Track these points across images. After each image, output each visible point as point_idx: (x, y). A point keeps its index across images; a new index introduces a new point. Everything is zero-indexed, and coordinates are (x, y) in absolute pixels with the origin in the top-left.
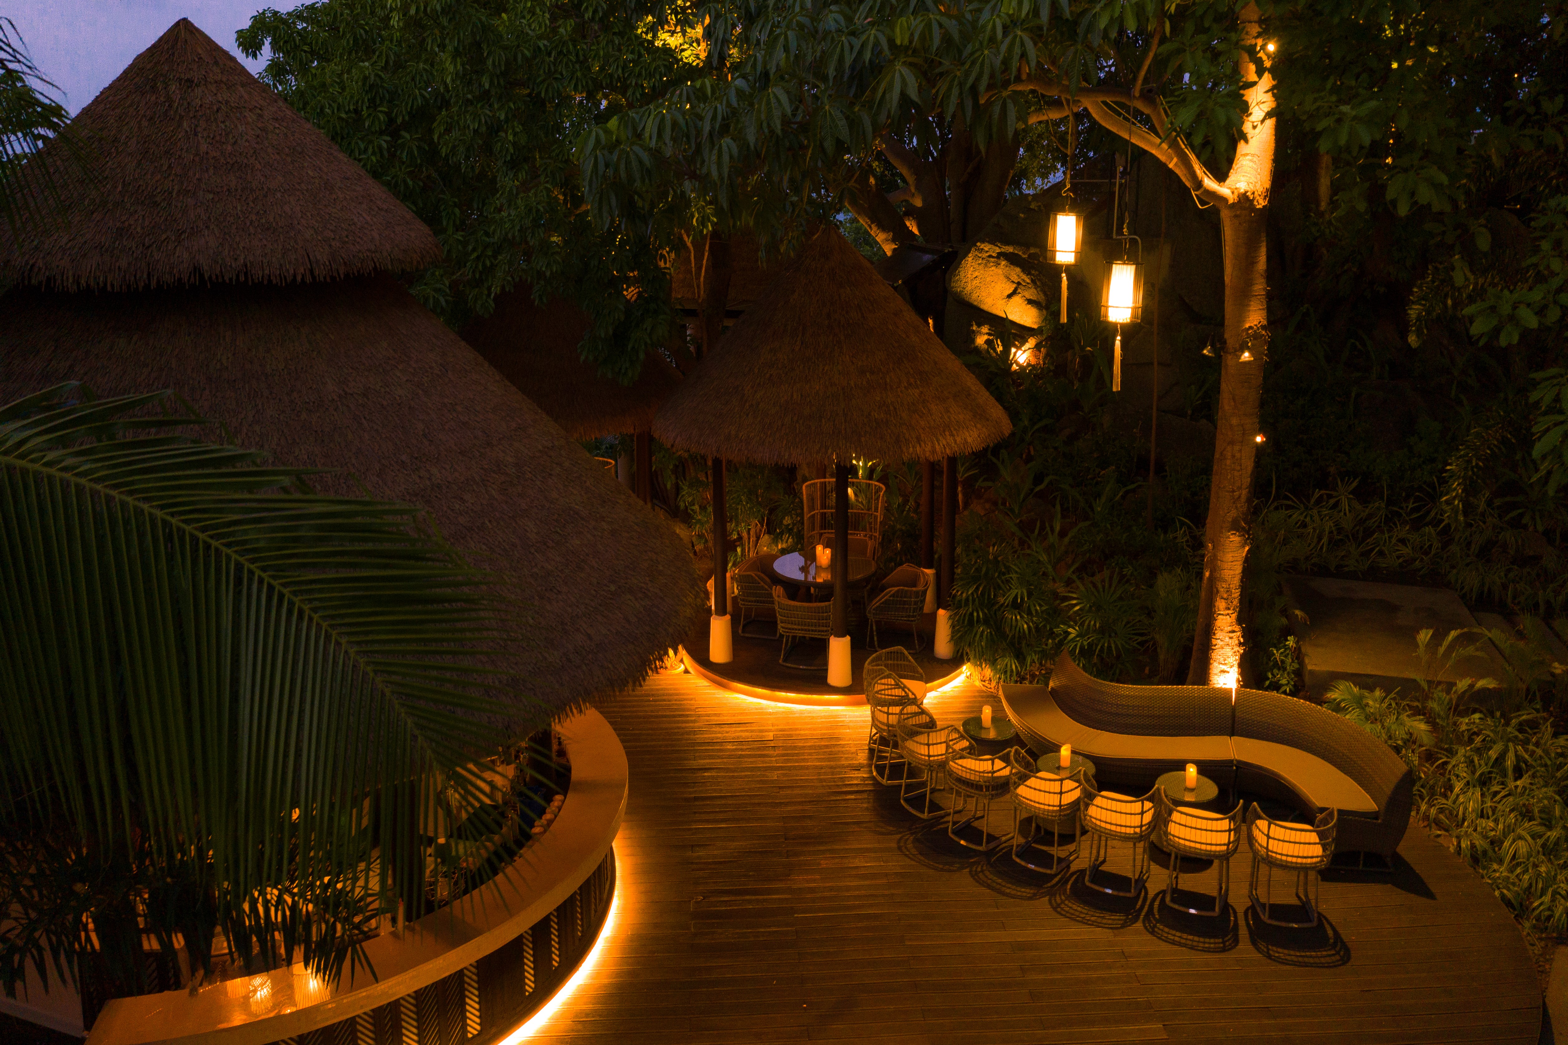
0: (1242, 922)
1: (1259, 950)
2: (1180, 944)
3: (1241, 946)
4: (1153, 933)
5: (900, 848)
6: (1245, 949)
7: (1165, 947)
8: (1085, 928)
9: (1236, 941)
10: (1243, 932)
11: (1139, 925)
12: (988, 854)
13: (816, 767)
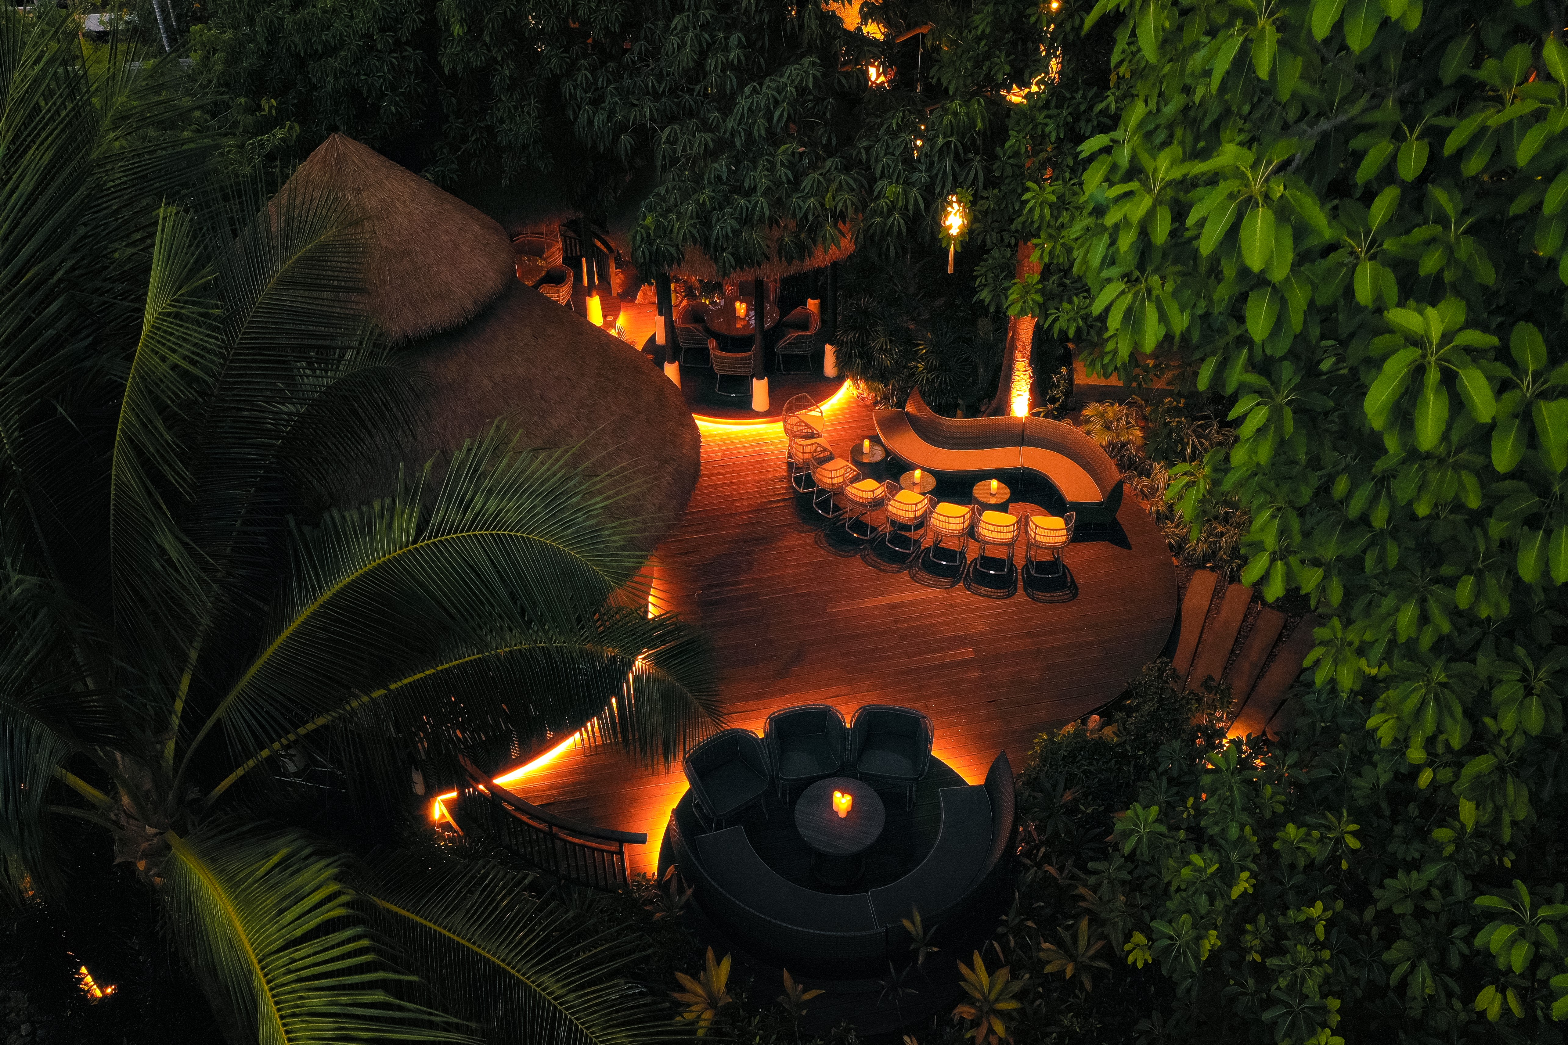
0: (1020, 576)
1: (1028, 595)
2: (984, 596)
3: (1018, 593)
4: (968, 589)
5: (816, 542)
6: (1020, 595)
7: (976, 598)
8: (930, 590)
9: (1016, 590)
10: (1020, 584)
11: (961, 585)
12: (872, 541)
13: (754, 481)
